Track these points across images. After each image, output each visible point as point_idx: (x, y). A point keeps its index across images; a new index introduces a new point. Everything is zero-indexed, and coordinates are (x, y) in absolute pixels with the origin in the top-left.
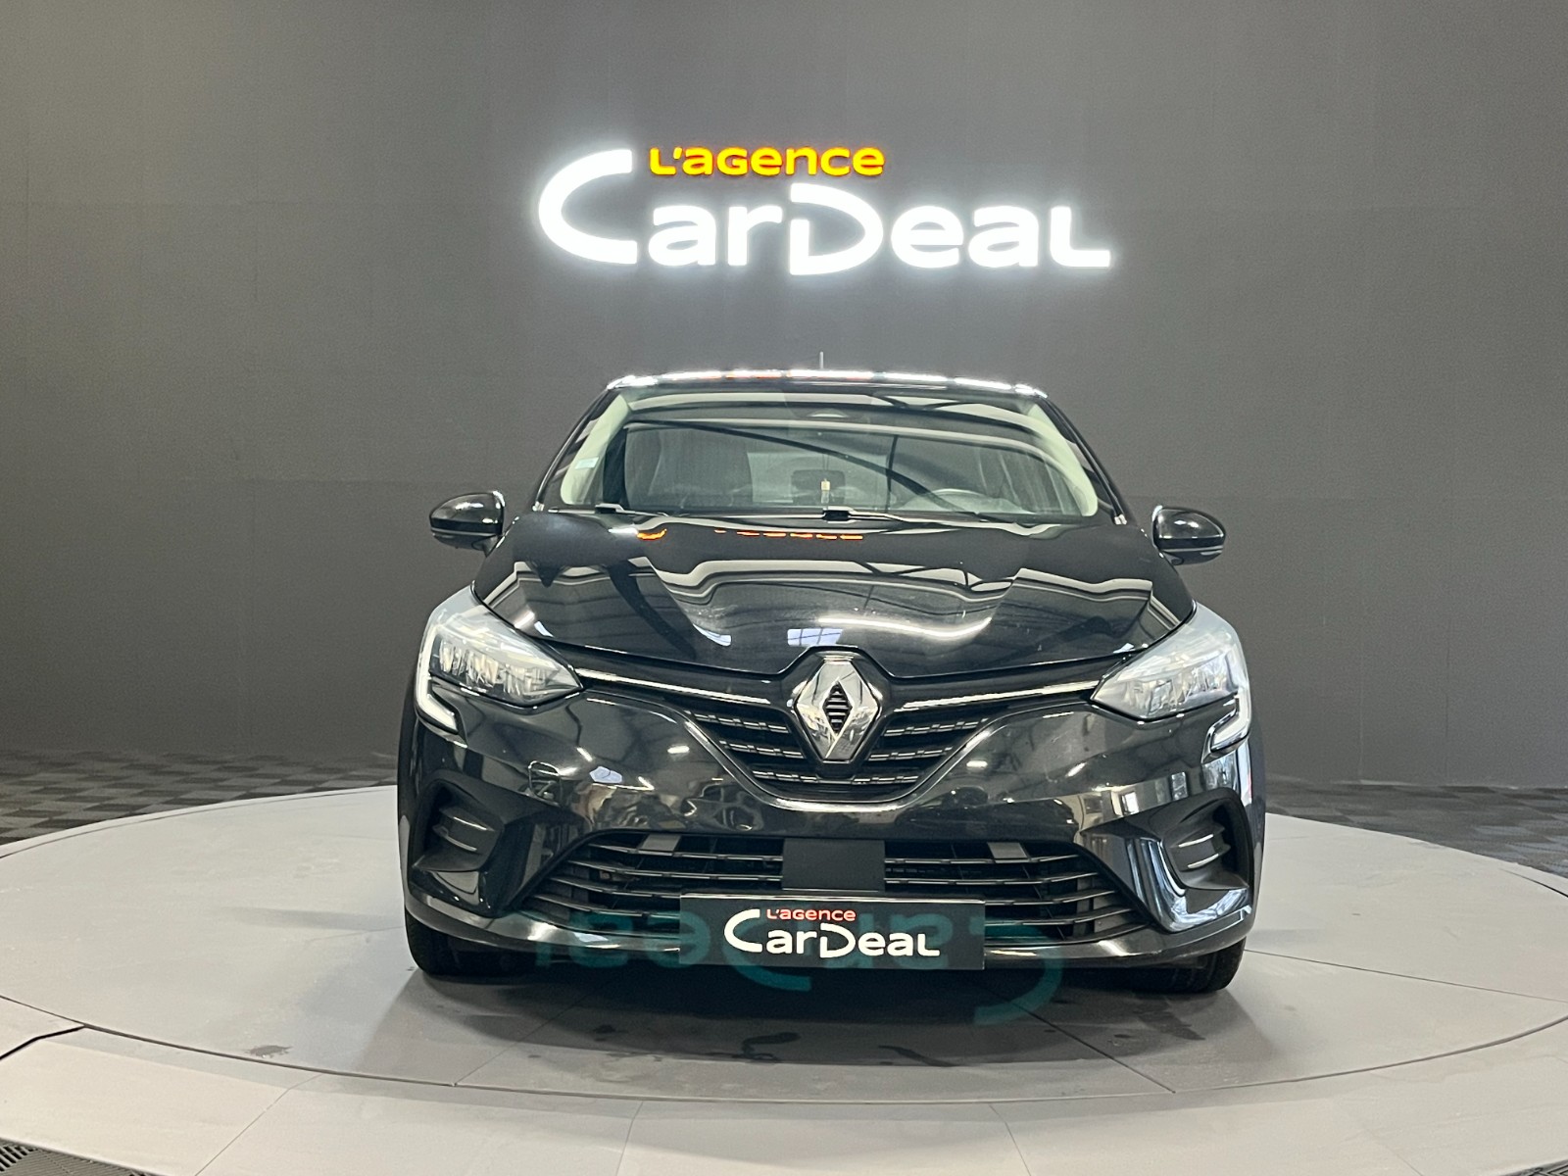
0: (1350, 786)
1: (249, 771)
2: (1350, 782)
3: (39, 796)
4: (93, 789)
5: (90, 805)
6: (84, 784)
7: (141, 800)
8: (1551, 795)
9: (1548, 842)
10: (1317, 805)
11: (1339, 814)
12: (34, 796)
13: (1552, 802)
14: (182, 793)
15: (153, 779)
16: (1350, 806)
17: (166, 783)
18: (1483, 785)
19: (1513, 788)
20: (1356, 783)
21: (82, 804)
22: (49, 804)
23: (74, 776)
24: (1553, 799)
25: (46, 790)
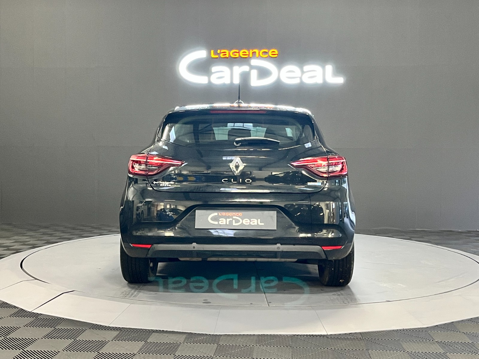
0: (413, 230)
1: (99, 229)
2: (413, 229)
3: (42, 236)
4: (58, 234)
5: (57, 238)
6: (55, 233)
7: (71, 237)
8: (470, 232)
9: (468, 245)
10: (404, 236)
11: (409, 238)
12: (40, 236)
13: (471, 234)
14: (83, 234)
15: (73, 231)
16: (413, 236)
17: (77, 232)
18: (451, 230)
19: (460, 230)
20: (415, 229)
21: (55, 238)
22: (46, 237)
23: (51, 230)
24: (471, 233)
25: (44, 234)
